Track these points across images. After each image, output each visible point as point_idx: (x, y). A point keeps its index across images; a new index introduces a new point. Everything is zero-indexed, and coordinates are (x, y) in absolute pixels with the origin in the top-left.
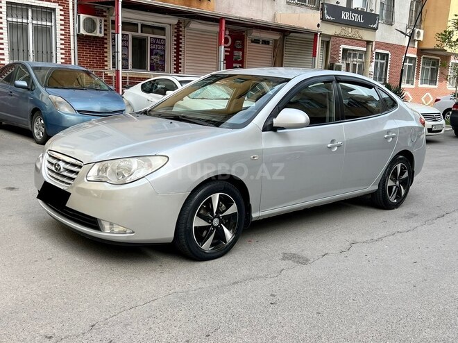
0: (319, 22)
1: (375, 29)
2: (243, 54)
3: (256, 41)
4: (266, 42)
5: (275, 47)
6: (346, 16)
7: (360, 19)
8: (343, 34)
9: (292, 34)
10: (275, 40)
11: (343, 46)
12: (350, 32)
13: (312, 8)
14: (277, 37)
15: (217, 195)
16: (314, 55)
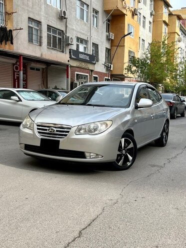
0: (69, 59)
1: (95, 64)
2: (26, 76)
3: (32, 69)
4: (38, 70)
5: (43, 72)
6: (81, 56)
7: (88, 58)
8: (80, 66)
9: (52, 65)
10: (43, 68)
11: (76, 73)
12: (83, 65)
13: (60, 51)
14: (44, 67)
15: (123, 139)
16: (68, 77)
